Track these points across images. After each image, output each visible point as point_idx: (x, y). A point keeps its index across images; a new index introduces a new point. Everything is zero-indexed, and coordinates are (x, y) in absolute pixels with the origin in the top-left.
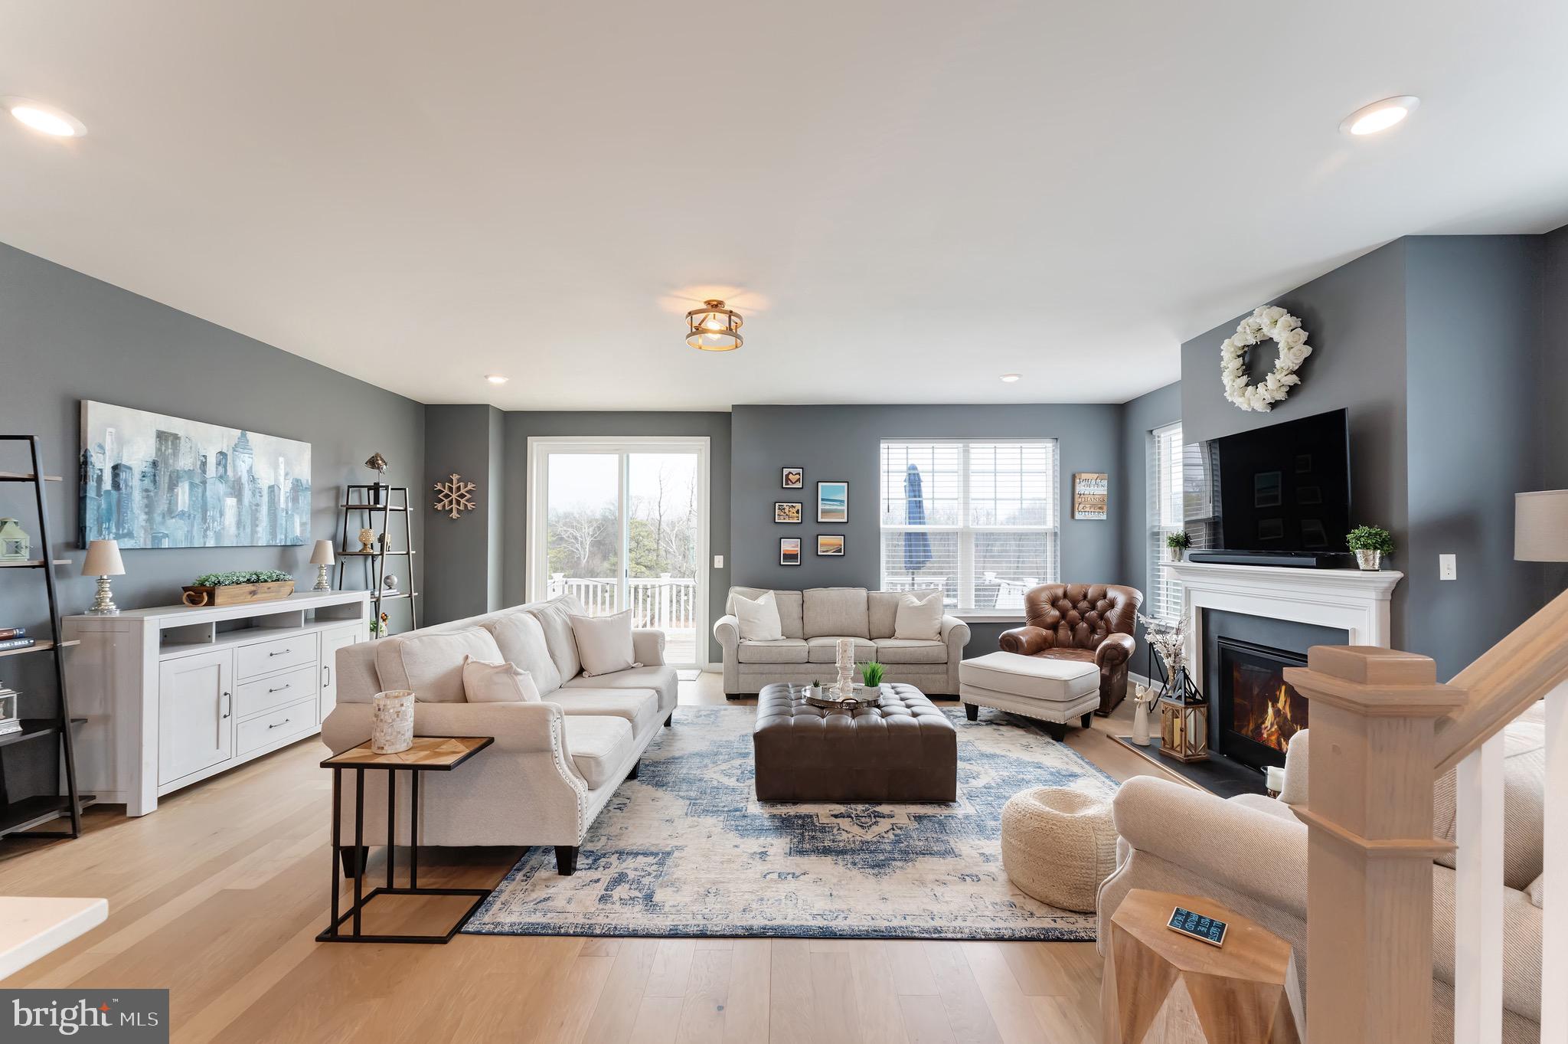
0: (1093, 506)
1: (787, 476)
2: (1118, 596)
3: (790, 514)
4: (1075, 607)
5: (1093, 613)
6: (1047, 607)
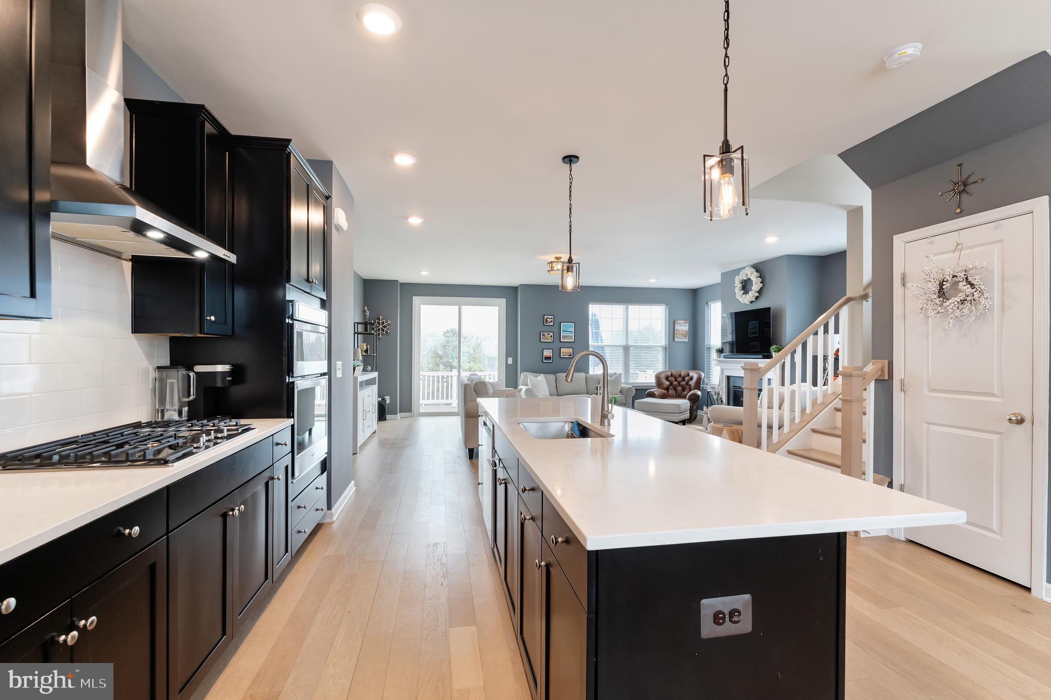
0: (682, 335)
1: (546, 319)
2: (694, 375)
3: (548, 337)
4: (676, 380)
5: (684, 383)
6: (664, 380)
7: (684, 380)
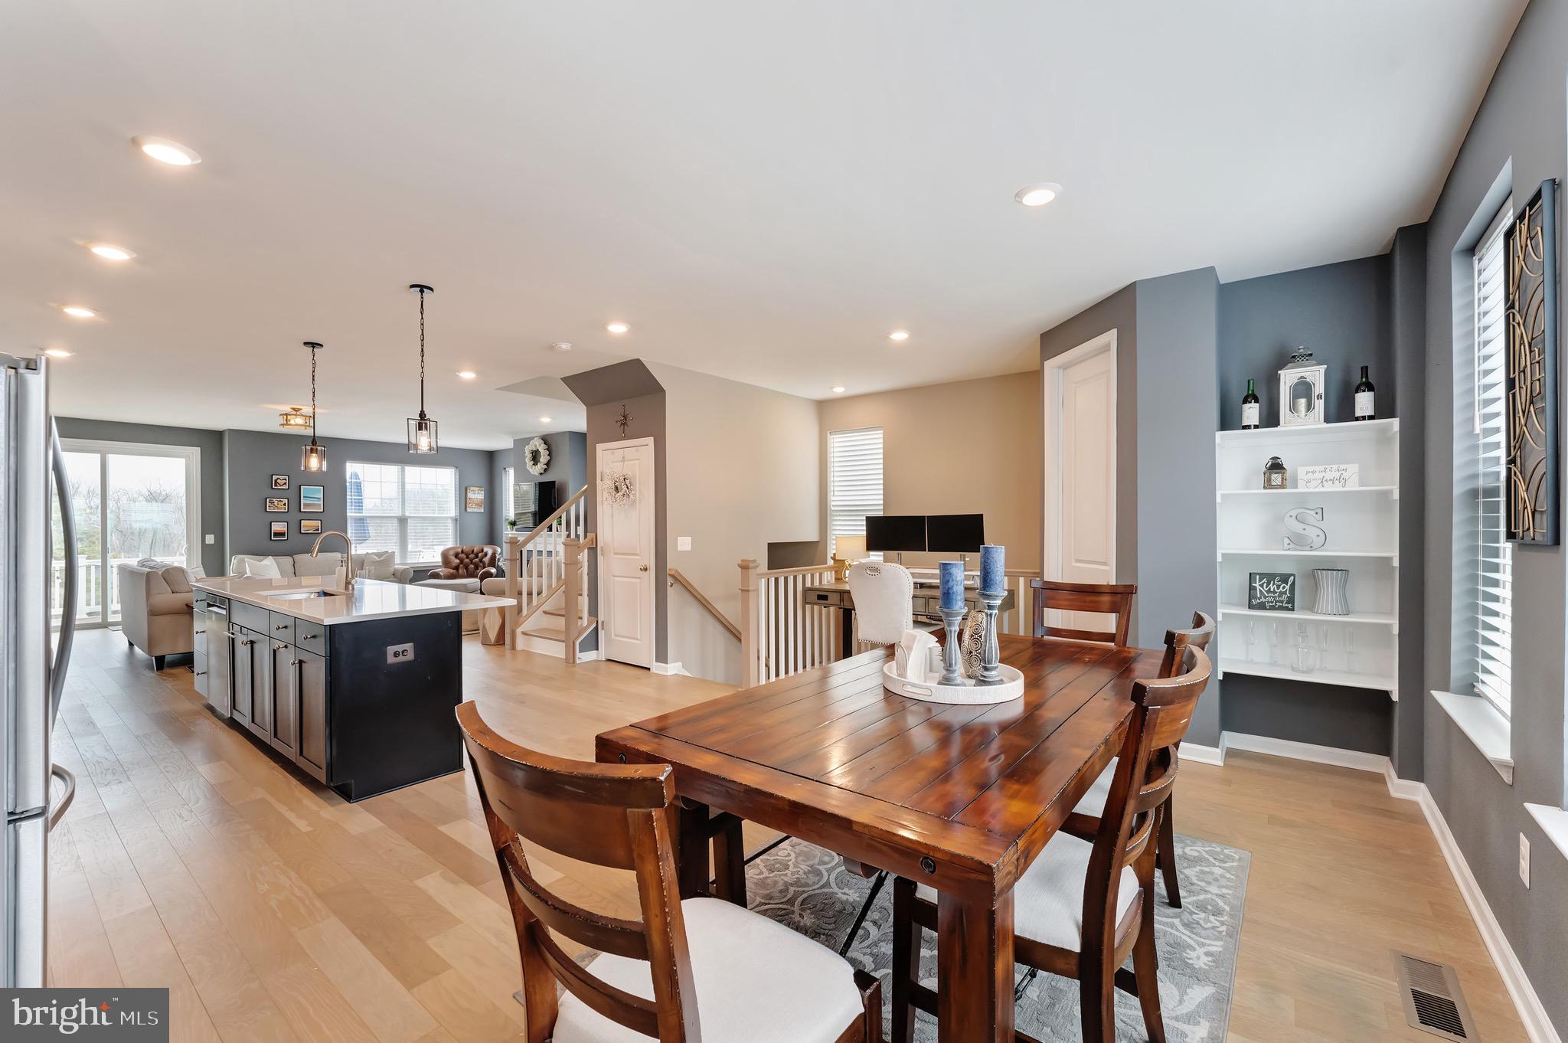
0: (476, 504)
1: (276, 481)
2: (489, 550)
3: (280, 505)
4: (467, 558)
5: (477, 560)
6: (453, 558)
7: (477, 556)
